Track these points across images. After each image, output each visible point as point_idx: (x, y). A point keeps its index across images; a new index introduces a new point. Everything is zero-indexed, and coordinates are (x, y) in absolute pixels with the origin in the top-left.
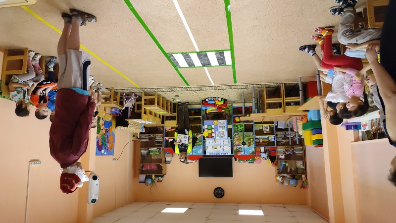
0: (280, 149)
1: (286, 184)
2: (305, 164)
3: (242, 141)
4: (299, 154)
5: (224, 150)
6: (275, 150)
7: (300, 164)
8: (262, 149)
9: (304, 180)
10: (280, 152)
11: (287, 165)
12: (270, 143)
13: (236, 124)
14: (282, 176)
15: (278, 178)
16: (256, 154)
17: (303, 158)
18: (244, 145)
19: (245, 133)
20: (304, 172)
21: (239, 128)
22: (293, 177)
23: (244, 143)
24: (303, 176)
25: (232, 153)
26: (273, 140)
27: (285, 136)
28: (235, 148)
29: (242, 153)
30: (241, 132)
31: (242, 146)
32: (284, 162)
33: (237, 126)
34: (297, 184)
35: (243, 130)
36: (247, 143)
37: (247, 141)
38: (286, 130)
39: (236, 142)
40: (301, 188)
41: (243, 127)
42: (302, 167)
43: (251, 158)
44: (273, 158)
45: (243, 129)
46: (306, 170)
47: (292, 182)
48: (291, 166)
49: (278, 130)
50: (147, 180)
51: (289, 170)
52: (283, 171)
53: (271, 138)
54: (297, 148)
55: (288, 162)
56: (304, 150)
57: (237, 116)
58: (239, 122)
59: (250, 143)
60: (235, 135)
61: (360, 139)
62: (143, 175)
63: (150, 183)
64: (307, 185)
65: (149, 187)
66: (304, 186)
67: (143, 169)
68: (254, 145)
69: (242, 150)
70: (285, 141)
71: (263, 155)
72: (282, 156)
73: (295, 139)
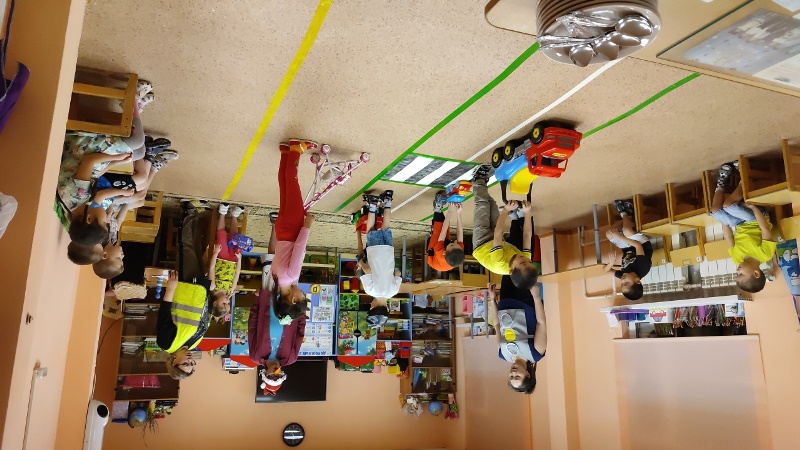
0: (417, 346)
1: (419, 412)
2: (454, 374)
3: (354, 328)
4: (444, 356)
5: (318, 345)
6: (408, 347)
7: (445, 374)
8: (388, 345)
9: (451, 403)
10: (416, 352)
11: (425, 375)
12: (401, 335)
13: (344, 294)
14: (418, 397)
15: (410, 401)
16: (378, 353)
17: (450, 363)
18: (358, 336)
19: (361, 313)
20: (452, 387)
21: (350, 302)
22: (433, 399)
23: (357, 332)
24: (450, 395)
25: (334, 353)
26: (406, 328)
27: (424, 322)
28: (341, 342)
29: (354, 352)
30: (353, 310)
31: (355, 338)
32: (421, 370)
33: (346, 298)
34: (442, 409)
35: (357, 308)
36: (363, 333)
37: (363, 327)
38: (429, 310)
39: (343, 330)
40: (446, 417)
41: (357, 301)
42: (449, 379)
43: (365, 363)
44: (403, 362)
45: (356, 304)
46: (455, 384)
47: (434, 407)
48: (434, 378)
49: (417, 310)
50: (135, 413)
51: (428, 386)
52: (419, 387)
53: (404, 324)
54: (443, 344)
55: (428, 370)
56: (454, 348)
57: (346, 279)
58: (349, 291)
59: (368, 332)
60: (343, 316)
61: (631, 334)
62: (121, 402)
63: (141, 420)
64: (458, 412)
65: (138, 430)
66: (452, 413)
67: (125, 388)
68: (376, 336)
69: (354, 346)
70: (422, 331)
71: (389, 357)
72: (419, 360)
73: (440, 328)
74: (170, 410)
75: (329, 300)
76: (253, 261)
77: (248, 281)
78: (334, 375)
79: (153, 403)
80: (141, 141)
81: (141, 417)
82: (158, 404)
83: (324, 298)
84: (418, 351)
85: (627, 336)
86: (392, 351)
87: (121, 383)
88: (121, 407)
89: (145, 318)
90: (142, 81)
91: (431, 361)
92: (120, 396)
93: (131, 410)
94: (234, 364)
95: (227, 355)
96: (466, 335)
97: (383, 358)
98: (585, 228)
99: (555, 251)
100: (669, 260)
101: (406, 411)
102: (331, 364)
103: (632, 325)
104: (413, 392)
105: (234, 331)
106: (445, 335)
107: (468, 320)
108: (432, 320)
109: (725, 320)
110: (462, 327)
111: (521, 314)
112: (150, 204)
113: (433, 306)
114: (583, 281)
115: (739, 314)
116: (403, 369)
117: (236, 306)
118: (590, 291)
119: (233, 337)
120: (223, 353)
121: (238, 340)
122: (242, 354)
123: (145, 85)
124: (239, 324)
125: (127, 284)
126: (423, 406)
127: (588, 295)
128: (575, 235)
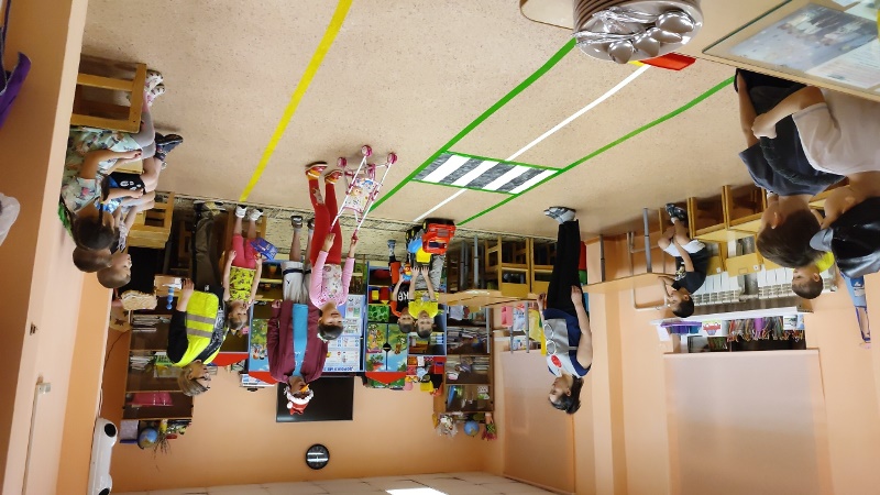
0: (452, 361)
1: (454, 432)
2: (491, 392)
3: (382, 343)
4: (481, 372)
5: (344, 360)
6: (442, 362)
7: (483, 391)
8: (421, 360)
9: (488, 422)
10: (450, 367)
11: (460, 393)
12: (436, 349)
13: (373, 305)
14: (453, 416)
15: (444, 420)
16: (409, 369)
17: (487, 379)
19: (390, 326)
20: (489, 406)
21: (380, 314)
22: (469, 418)
23: (387, 347)
24: (488, 415)
25: (361, 368)
26: (439, 342)
27: (460, 335)
28: (369, 357)
29: (383, 368)
30: (383, 322)
31: (384, 353)
32: (457, 387)
33: (374, 309)
34: (478, 429)
35: (386, 320)
36: (394, 347)
37: (394, 341)
38: (466, 323)
39: (372, 344)
40: (483, 438)
42: (486, 397)
43: (394, 380)
44: (436, 378)
45: (385, 316)
46: (493, 402)
47: (470, 427)
48: (470, 395)
49: (452, 322)
50: (145, 433)
51: (463, 404)
52: (454, 405)
53: (438, 338)
54: (481, 359)
55: (463, 387)
56: (492, 363)
57: (375, 289)
58: (378, 302)
59: (399, 347)
60: (371, 329)
61: (683, 348)
62: (130, 422)
63: (152, 441)
64: (495, 433)
65: (148, 451)
66: (489, 434)
67: (133, 406)
68: (406, 352)
69: (384, 361)
70: (457, 345)
71: (422, 373)
72: (454, 376)
73: (476, 342)
74: (183, 430)
75: (356, 311)
76: (273, 268)
77: (268, 290)
78: (361, 392)
79: (164, 422)
80: (150, 138)
81: (151, 437)
82: (170, 423)
83: (350, 310)
84: (453, 367)
85: (678, 350)
86: (425, 367)
87: (129, 400)
88: (130, 427)
89: (155, 330)
90: (151, 72)
91: (468, 378)
92: (129, 415)
93: (140, 430)
94: (252, 380)
95: (245, 370)
96: (505, 350)
97: (413, 374)
98: (635, 234)
99: (603, 259)
100: (724, 269)
101: (439, 431)
102: (358, 381)
103: (684, 339)
104: (448, 410)
105: (252, 344)
106: (482, 349)
107: (507, 334)
108: (469, 333)
109: (783, 333)
110: (501, 340)
111: (562, 324)
112: (160, 206)
113: (469, 318)
114: (632, 291)
115: (798, 327)
116: (436, 385)
117: (255, 317)
118: (639, 302)
119: (252, 352)
120: (241, 369)
121: (257, 355)
122: (261, 370)
123: (155, 76)
124: (258, 337)
125: (136, 293)
126: (458, 426)
127: (637, 306)
128: (623, 241)
